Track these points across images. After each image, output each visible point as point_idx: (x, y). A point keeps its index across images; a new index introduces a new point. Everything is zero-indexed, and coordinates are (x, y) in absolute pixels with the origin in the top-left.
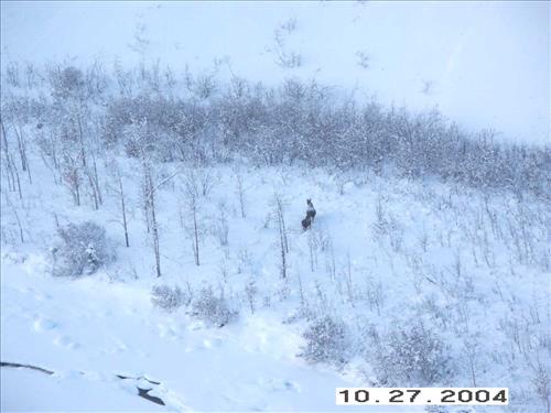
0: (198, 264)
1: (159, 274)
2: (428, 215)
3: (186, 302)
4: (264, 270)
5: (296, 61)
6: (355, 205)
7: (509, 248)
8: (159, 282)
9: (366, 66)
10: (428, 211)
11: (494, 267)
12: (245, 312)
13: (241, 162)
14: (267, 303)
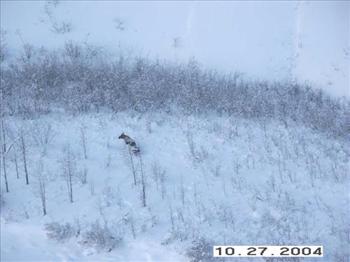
0: (72, 202)
1: (45, 213)
2: (223, 143)
3: (76, 234)
4: (125, 202)
5: (67, 28)
6: (165, 141)
7: (299, 166)
8: (48, 219)
9: (122, 29)
10: (223, 140)
11: (296, 181)
12: (128, 238)
13: (59, 112)
14: (144, 229)
